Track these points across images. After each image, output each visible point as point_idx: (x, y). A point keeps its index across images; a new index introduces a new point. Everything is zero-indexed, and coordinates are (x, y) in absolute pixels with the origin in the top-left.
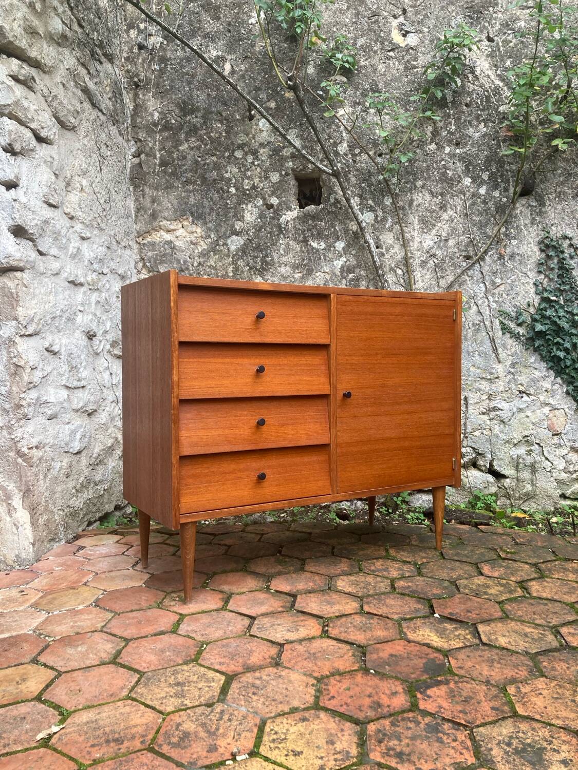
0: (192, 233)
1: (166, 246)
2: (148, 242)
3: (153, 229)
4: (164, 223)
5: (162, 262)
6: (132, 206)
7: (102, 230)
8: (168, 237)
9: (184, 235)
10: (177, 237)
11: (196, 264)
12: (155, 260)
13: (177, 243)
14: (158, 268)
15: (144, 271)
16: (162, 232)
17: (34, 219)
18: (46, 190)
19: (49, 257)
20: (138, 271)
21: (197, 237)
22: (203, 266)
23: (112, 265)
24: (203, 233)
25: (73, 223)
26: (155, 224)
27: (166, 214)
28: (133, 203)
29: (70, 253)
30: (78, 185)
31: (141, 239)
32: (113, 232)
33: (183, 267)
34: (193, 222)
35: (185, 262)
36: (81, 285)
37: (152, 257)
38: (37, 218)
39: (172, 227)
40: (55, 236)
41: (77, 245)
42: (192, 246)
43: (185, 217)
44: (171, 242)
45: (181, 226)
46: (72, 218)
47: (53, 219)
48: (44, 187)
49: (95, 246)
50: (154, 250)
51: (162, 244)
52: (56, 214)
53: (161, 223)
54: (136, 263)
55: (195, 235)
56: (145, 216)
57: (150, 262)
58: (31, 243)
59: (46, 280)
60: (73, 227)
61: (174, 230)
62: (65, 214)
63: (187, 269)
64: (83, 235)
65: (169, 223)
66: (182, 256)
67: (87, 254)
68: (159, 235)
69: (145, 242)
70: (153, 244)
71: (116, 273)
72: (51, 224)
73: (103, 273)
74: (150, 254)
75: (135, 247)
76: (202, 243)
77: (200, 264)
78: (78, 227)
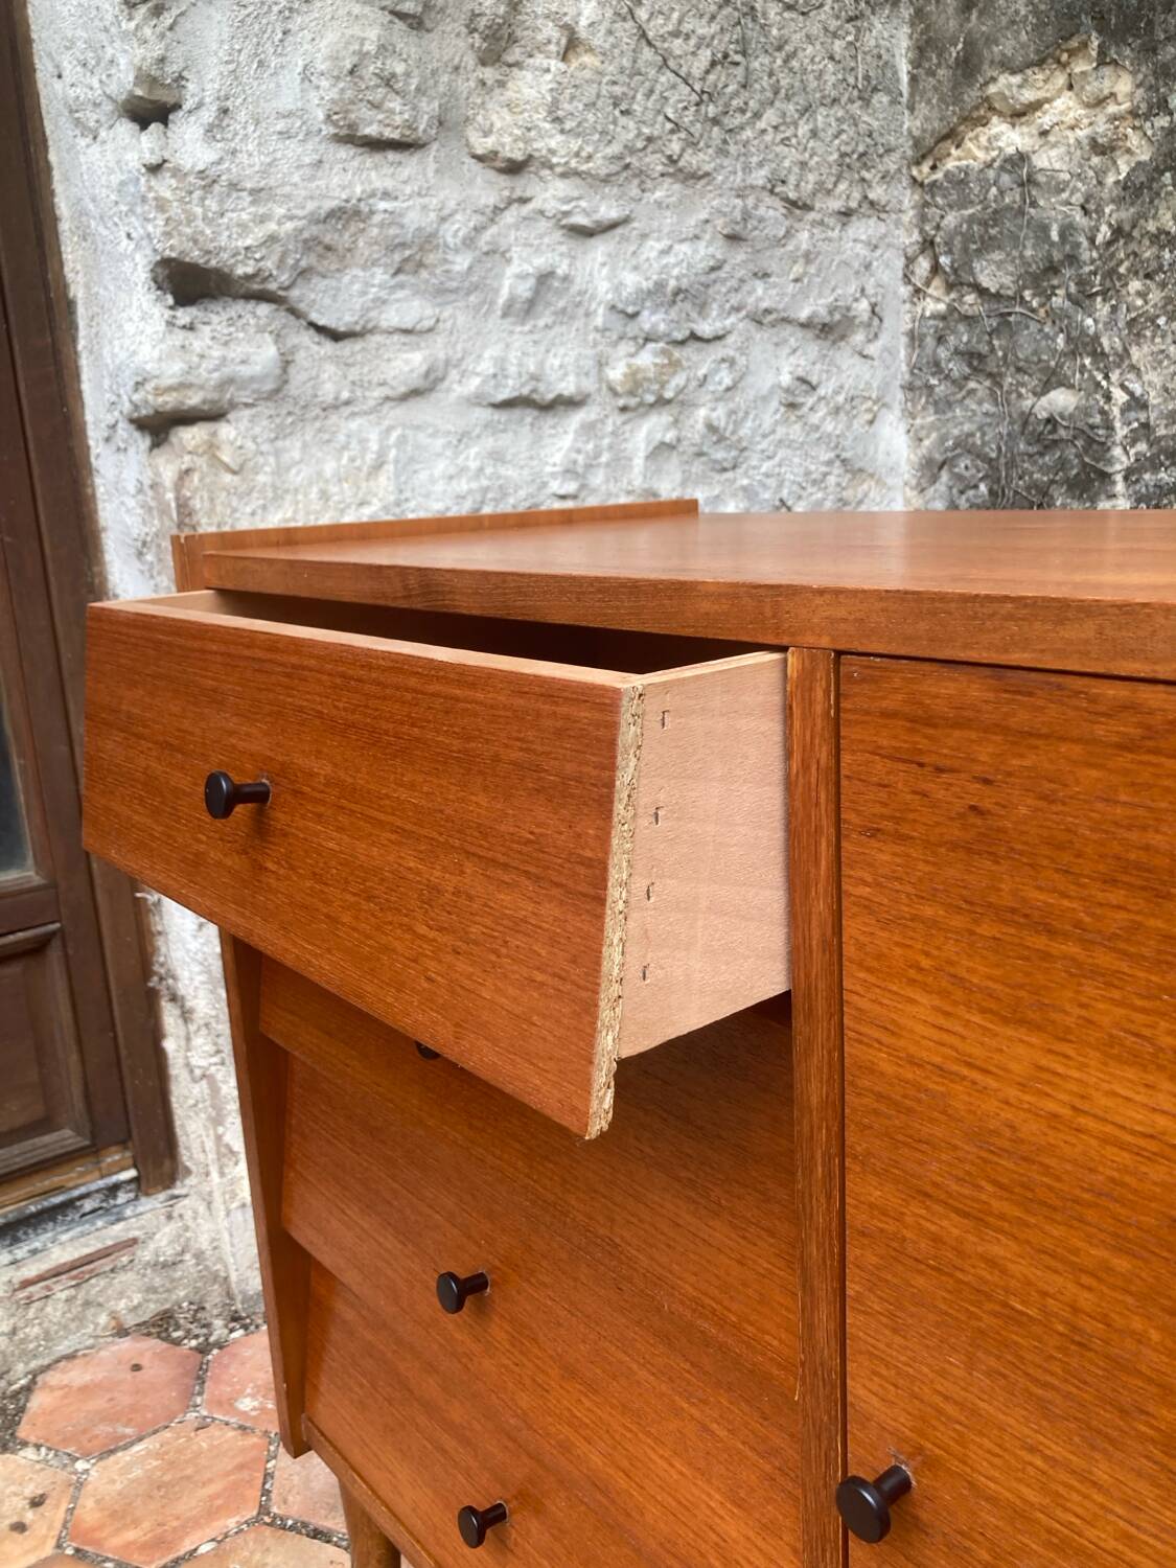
0: (1099, 102)
1: (1006, 179)
2: (947, 174)
3: (964, 120)
4: (1005, 83)
5: (987, 245)
6: (905, 43)
7: (693, 177)
8: (1011, 138)
9: (1069, 119)
10: (1044, 133)
11: (1104, 233)
12: (968, 238)
13: (1041, 161)
14: (972, 272)
15: (936, 288)
16: (998, 126)
17: (262, 220)
18: (329, 91)
19: (377, 338)
20: (917, 291)
21: (1114, 118)
22: (1129, 237)
23: (760, 295)
24: (1140, 92)
25: (525, 185)
26: (972, 95)
27: (1006, 47)
28: (906, 29)
29: (501, 301)
30: (550, 31)
31: (926, 168)
32: (764, 172)
33: (1057, 256)
34: (1103, 60)
35: (1067, 230)
36: (571, 403)
37: (957, 230)
38: (280, 211)
39: (1029, 95)
40: (397, 257)
41: (540, 262)
42: (1096, 160)
43: (1074, 43)
44: (1022, 158)
45: (1060, 80)
46: (514, 168)
47: (386, 195)
48: (325, 83)
49: (653, 247)
50: (964, 203)
51: (991, 174)
52: (405, 172)
53: (992, 89)
54: (910, 261)
55: (1112, 109)
56: (941, 72)
57: (950, 252)
58: (264, 309)
59: (354, 425)
60: (524, 201)
61: (1036, 106)
62: (480, 158)
63: (1072, 259)
64: (580, 220)
65: (1016, 79)
66: (1055, 210)
67: (603, 289)
68: (983, 140)
69: (939, 175)
70: (959, 181)
71: (786, 320)
72: (377, 219)
73: (694, 337)
74: (951, 220)
75: (909, 199)
76: (1134, 140)
77: (1118, 232)
78: (550, 194)
